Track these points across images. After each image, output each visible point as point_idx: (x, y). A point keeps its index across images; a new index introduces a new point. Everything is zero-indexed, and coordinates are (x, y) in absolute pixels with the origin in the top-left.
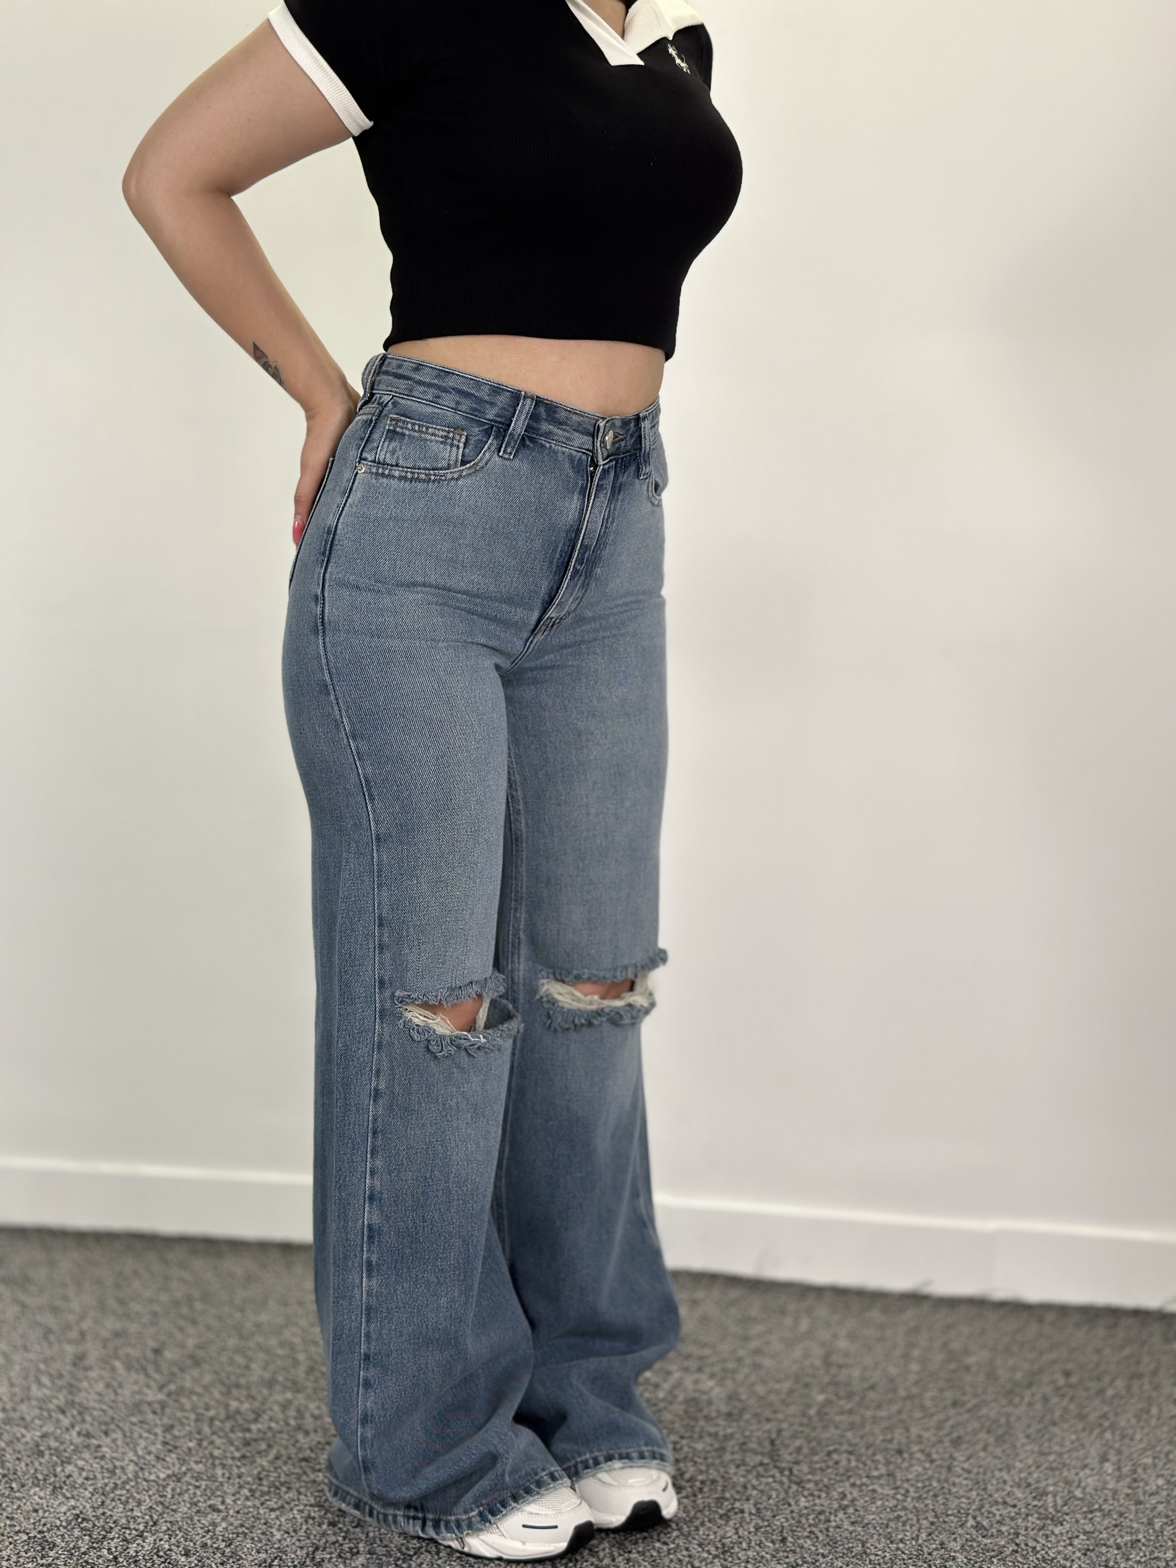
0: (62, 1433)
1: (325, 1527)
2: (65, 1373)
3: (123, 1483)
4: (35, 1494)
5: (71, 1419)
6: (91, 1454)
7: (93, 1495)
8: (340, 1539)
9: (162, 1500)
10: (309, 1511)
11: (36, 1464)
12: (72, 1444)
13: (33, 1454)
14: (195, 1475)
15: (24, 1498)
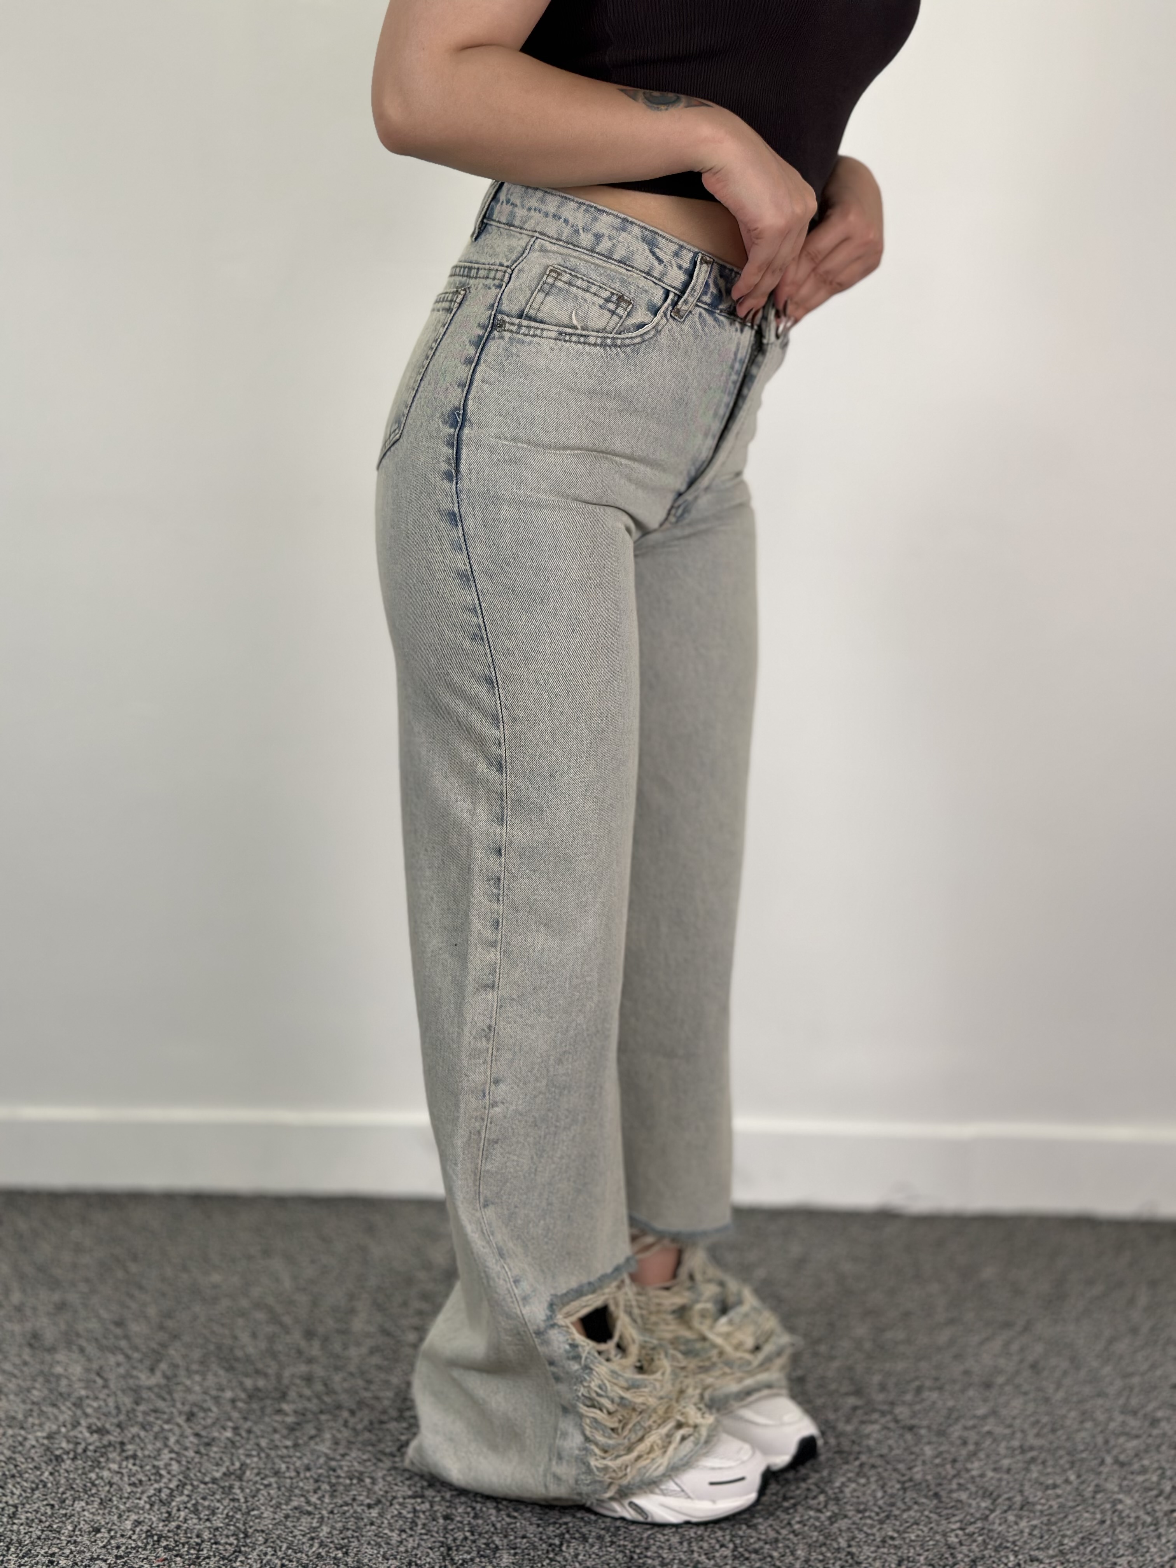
0: (68, 1431)
1: (441, 1521)
2: (27, 1358)
3: (178, 1486)
4: (84, 1510)
5: (70, 1413)
6: (120, 1455)
7: (152, 1505)
8: (468, 1534)
9: (236, 1504)
10: (412, 1504)
11: (62, 1471)
12: (90, 1444)
13: (51, 1460)
14: (256, 1471)
15: (73, 1515)
